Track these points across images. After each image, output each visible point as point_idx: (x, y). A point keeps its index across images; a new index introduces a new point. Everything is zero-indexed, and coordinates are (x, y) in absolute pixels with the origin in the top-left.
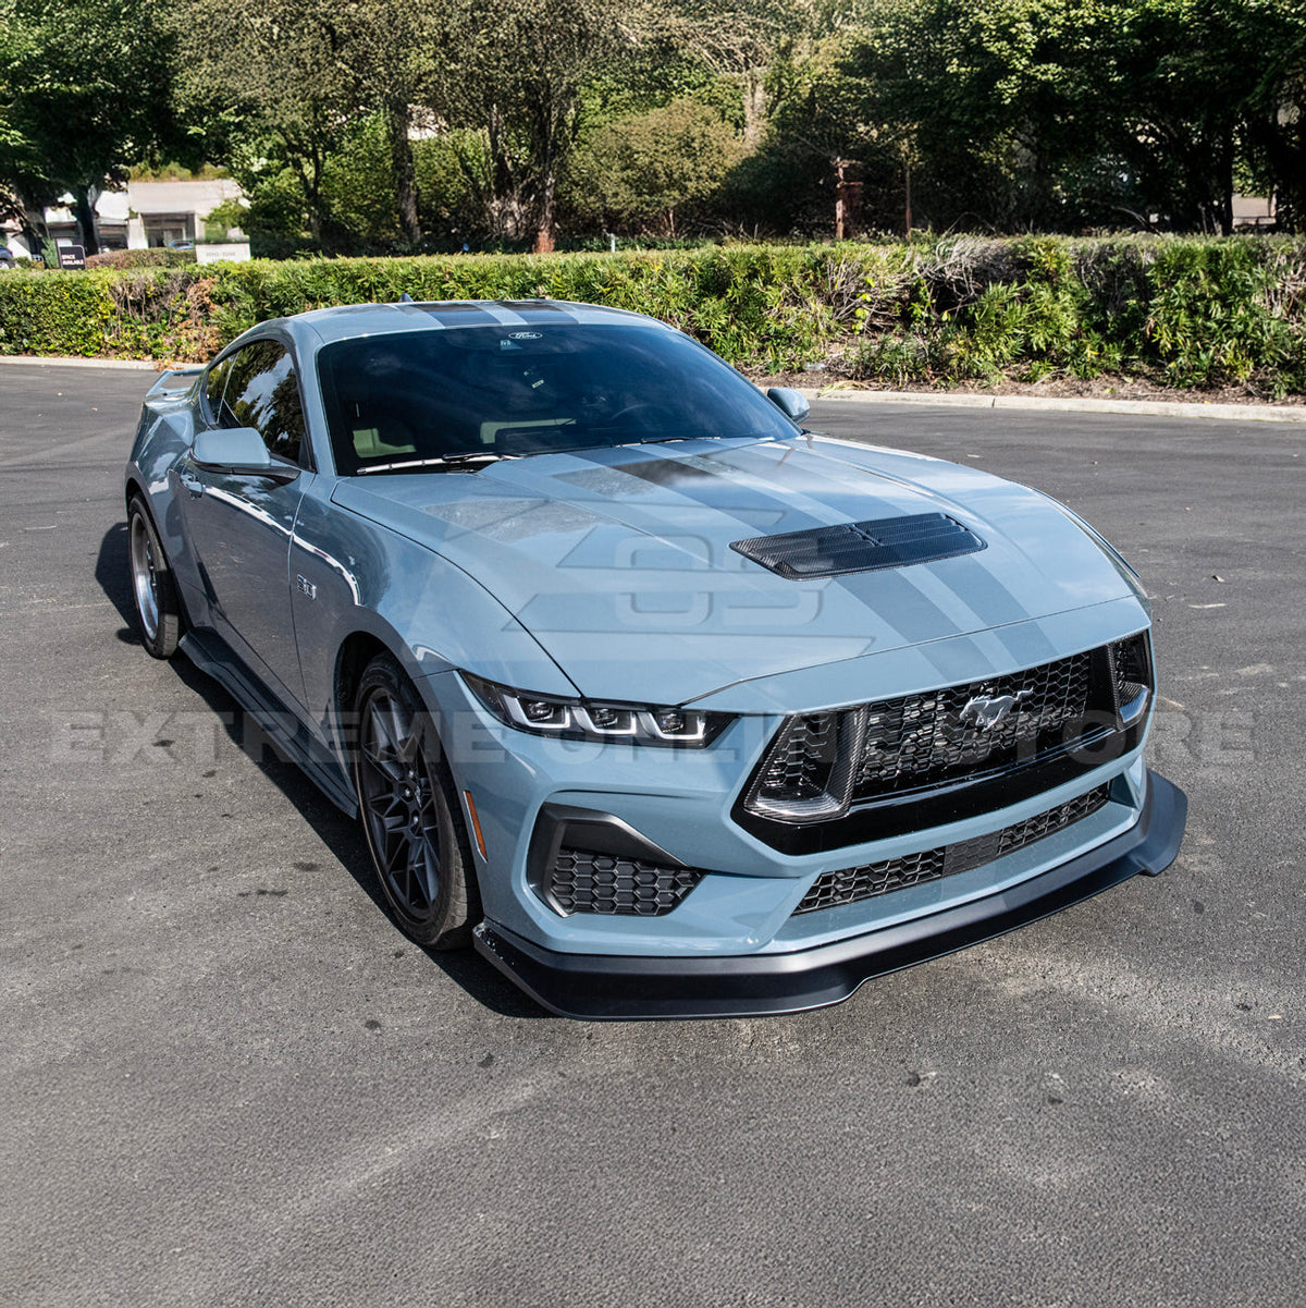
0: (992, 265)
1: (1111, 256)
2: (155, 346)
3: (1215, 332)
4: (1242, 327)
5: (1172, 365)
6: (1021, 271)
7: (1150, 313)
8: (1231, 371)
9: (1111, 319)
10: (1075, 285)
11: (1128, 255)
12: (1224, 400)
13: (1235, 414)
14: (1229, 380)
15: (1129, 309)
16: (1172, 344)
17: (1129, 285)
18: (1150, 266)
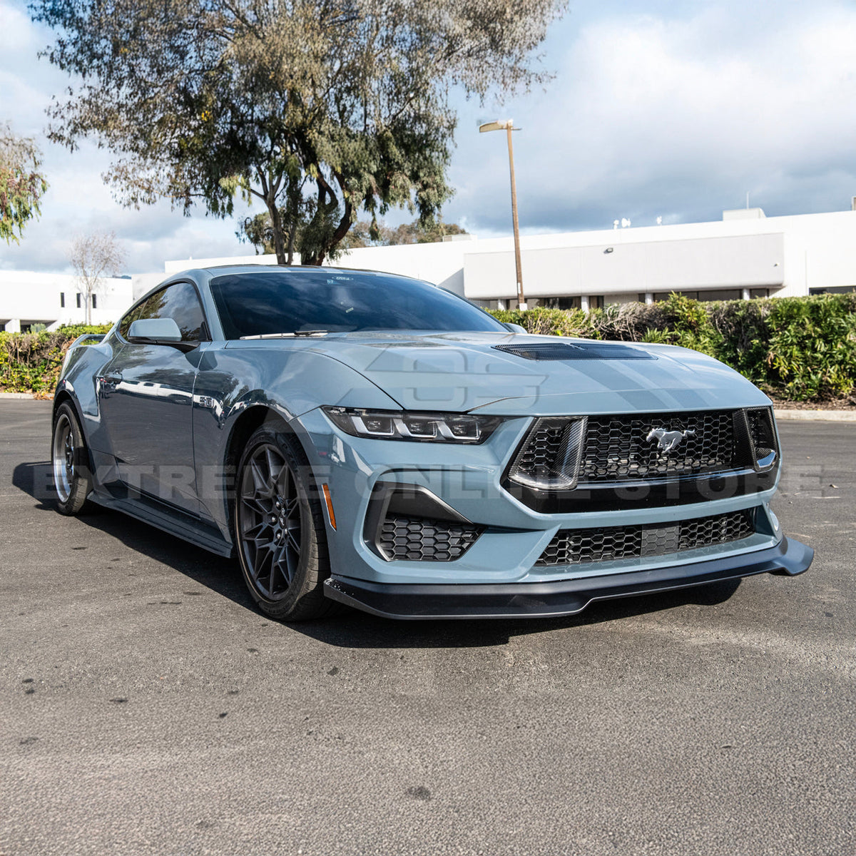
0: (649, 321)
1: (738, 311)
2: (35, 383)
3: (821, 360)
4: (841, 356)
5: (790, 385)
6: (671, 324)
7: (770, 348)
8: (837, 387)
9: (741, 355)
10: (712, 332)
11: (750, 310)
12: (833, 408)
13: (842, 417)
14: (835, 395)
15: (754, 347)
16: (788, 370)
17: (753, 330)
18: (767, 317)
